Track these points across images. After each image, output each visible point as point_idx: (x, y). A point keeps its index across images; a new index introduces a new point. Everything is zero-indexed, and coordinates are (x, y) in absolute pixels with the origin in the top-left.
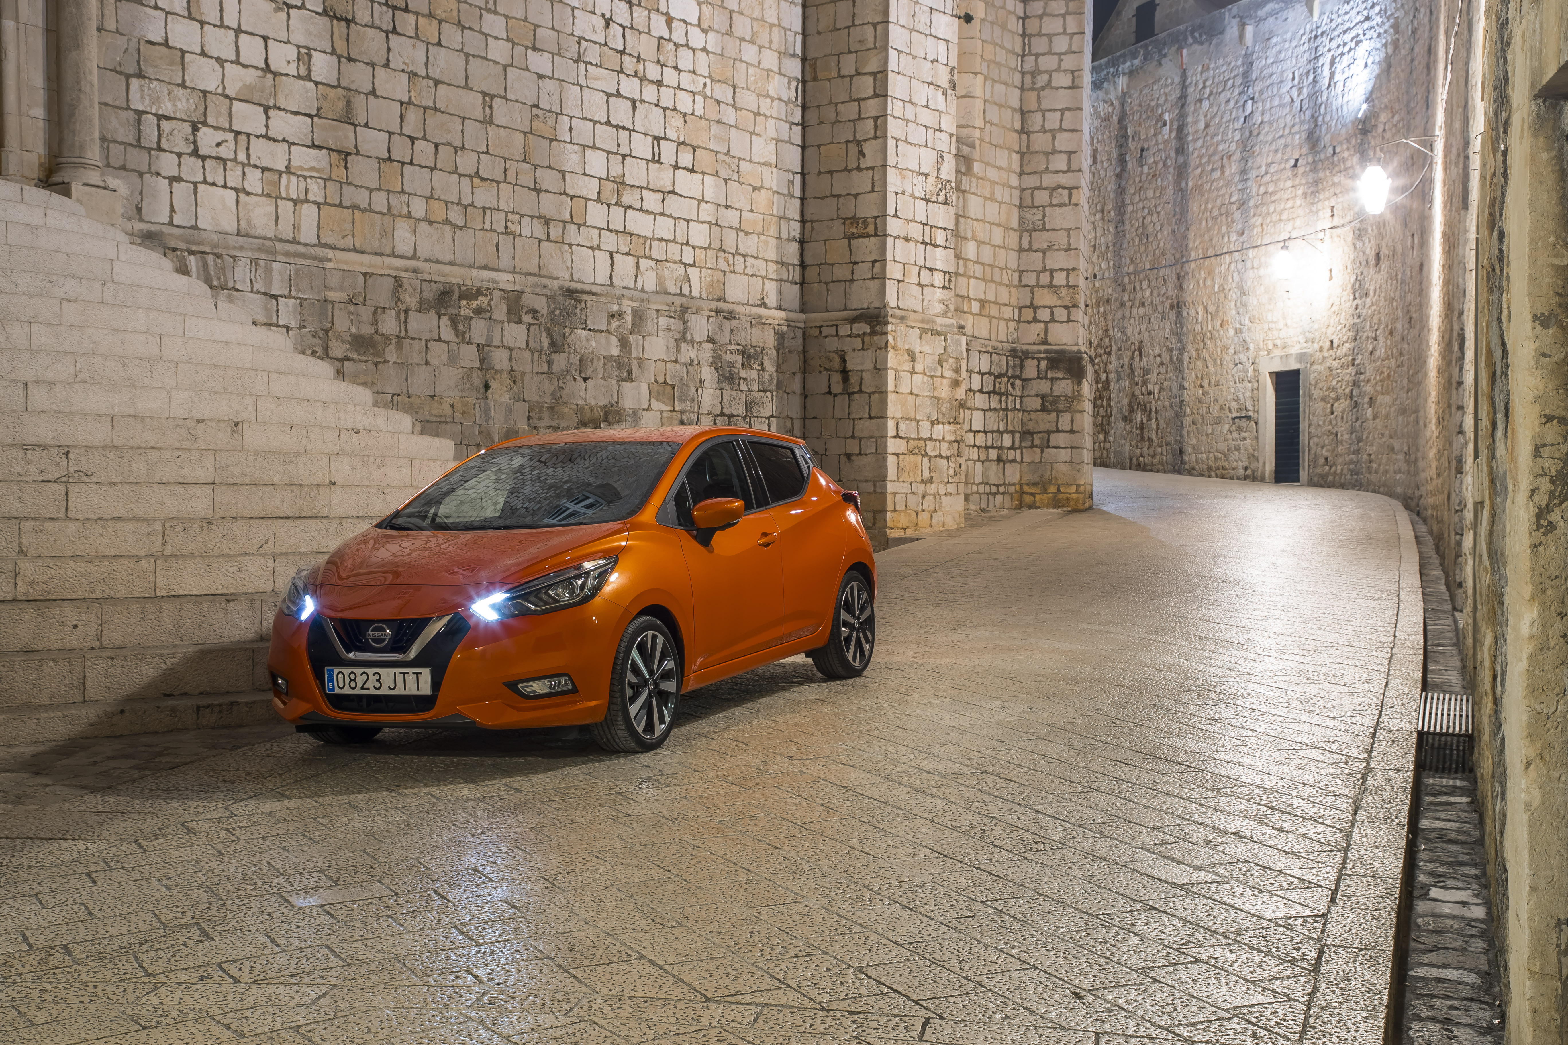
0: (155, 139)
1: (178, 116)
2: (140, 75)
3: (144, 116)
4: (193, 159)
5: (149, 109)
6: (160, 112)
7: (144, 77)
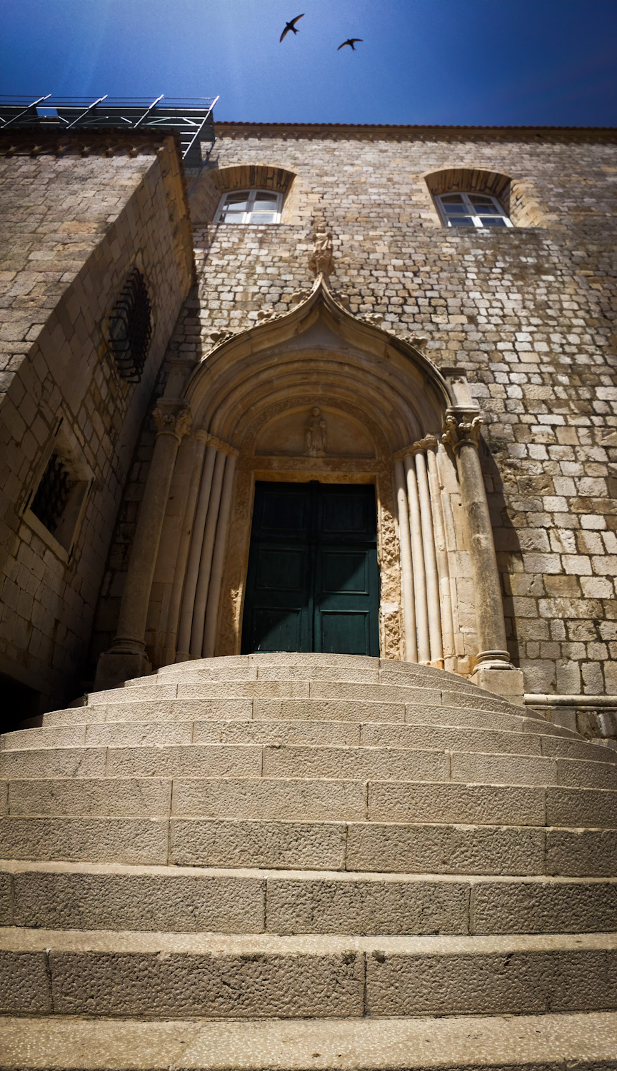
0: (564, 635)
1: (581, 616)
2: (546, 596)
3: (552, 622)
4: (597, 644)
5: (556, 616)
6: (566, 616)
7: (550, 597)
